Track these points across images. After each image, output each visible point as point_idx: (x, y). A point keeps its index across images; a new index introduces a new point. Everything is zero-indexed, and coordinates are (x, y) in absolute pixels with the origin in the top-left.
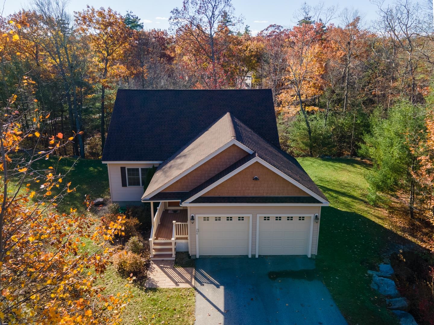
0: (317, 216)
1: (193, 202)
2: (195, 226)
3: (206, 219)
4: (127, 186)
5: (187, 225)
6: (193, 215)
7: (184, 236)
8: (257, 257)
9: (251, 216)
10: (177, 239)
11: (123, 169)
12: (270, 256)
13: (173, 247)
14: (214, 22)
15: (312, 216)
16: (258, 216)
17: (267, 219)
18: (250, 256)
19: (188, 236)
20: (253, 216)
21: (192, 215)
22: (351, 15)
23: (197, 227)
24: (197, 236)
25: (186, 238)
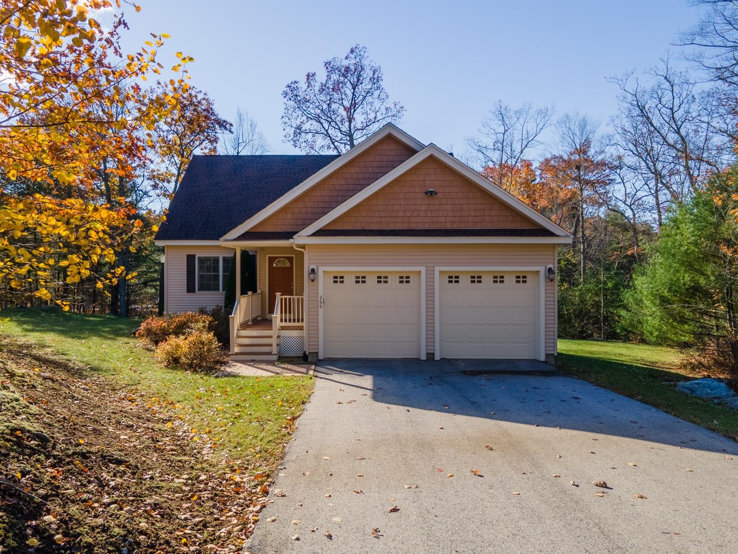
0: (550, 269)
1: (315, 234)
2: (318, 286)
3: (338, 279)
4: (195, 292)
5: (302, 299)
6: (315, 268)
7: (296, 324)
8: (437, 358)
9: (423, 269)
10: (283, 328)
11: (190, 259)
12: (464, 360)
13: (274, 341)
14: (355, 111)
15: (542, 269)
16: (437, 269)
17: (454, 279)
18: (423, 357)
19: (304, 324)
20: (427, 271)
21: (311, 268)
22: (577, 124)
23: (321, 293)
24: (321, 311)
25: (301, 328)
